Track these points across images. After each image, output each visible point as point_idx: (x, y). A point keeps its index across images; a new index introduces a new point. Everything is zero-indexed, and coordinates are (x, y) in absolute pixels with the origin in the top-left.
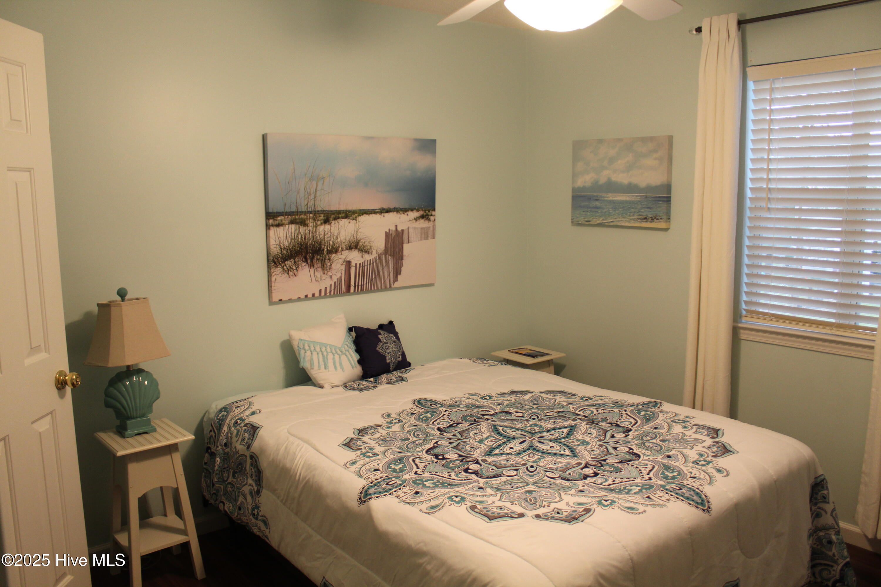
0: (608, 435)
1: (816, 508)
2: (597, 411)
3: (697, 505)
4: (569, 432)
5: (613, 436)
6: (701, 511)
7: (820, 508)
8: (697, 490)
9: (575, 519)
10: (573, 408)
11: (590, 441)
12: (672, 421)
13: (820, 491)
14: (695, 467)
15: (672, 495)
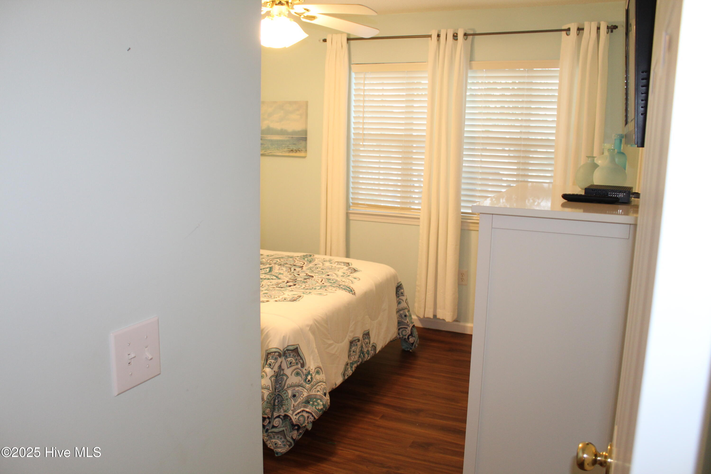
0: (292, 269)
1: (398, 299)
2: (280, 260)
3: (349, 292)
4: (270, 270)
5: (295, 270)
6: (351, 294)
7: (400, 299)
8: (347, 286)
9: (294, 300)
10: (265, 260)
11: (284, 273)
12: (323, 261)
13: (400, 290)
14: (343, 278)
15: (337, 288)
